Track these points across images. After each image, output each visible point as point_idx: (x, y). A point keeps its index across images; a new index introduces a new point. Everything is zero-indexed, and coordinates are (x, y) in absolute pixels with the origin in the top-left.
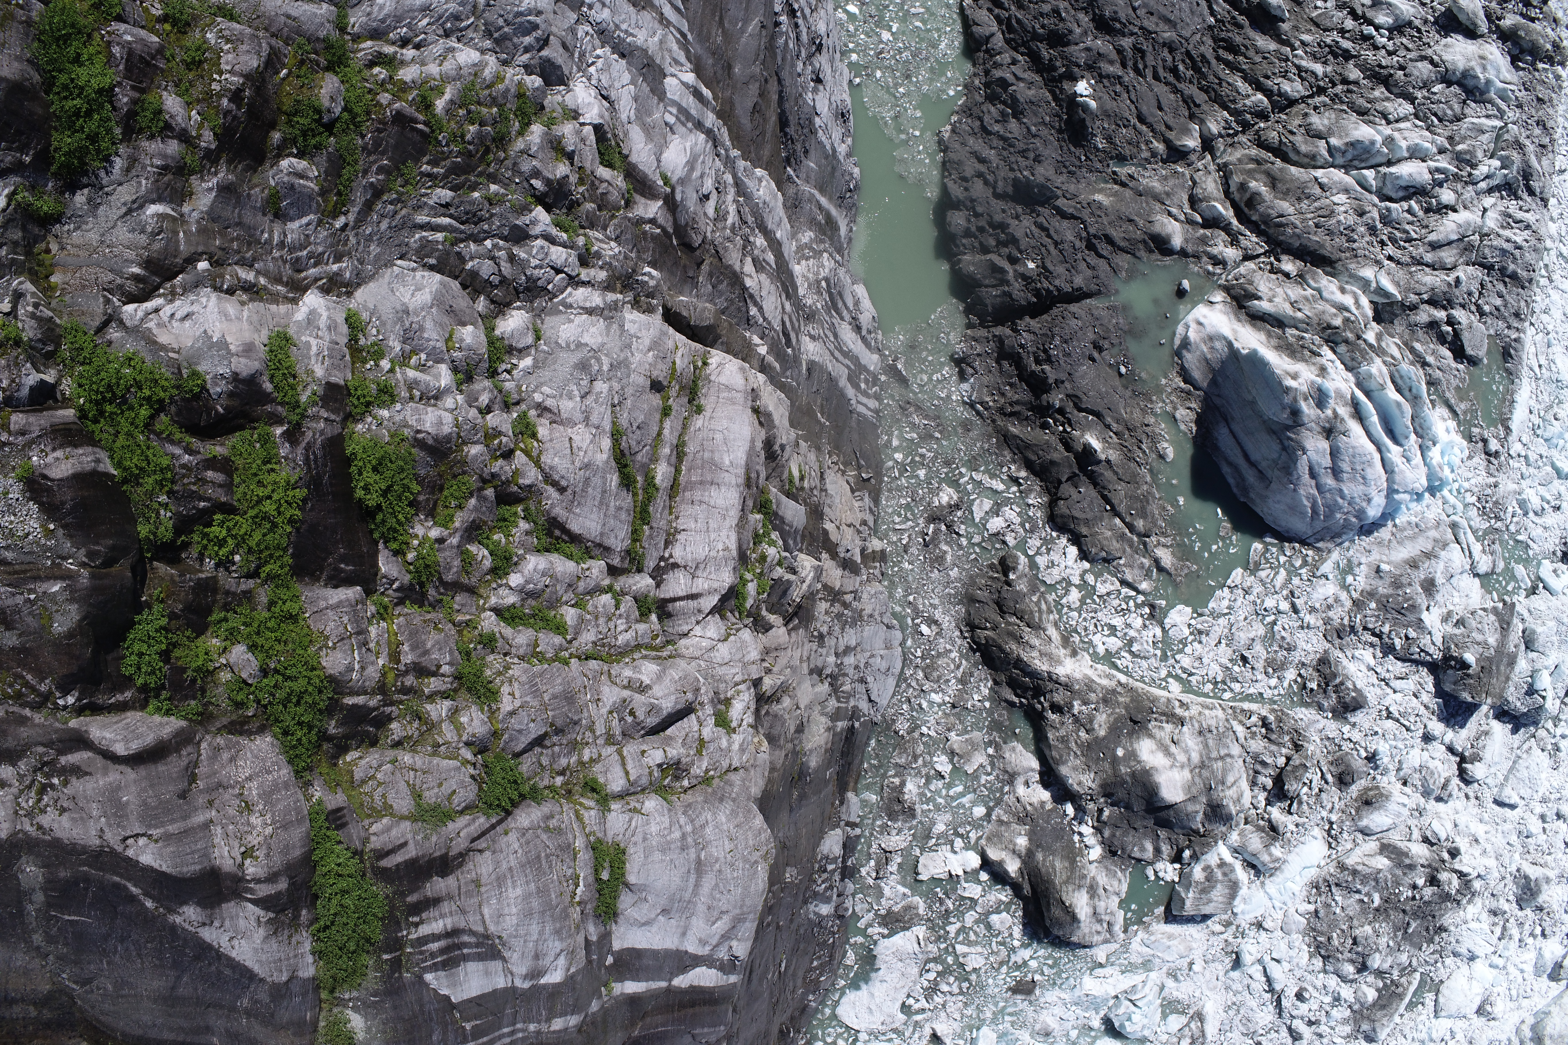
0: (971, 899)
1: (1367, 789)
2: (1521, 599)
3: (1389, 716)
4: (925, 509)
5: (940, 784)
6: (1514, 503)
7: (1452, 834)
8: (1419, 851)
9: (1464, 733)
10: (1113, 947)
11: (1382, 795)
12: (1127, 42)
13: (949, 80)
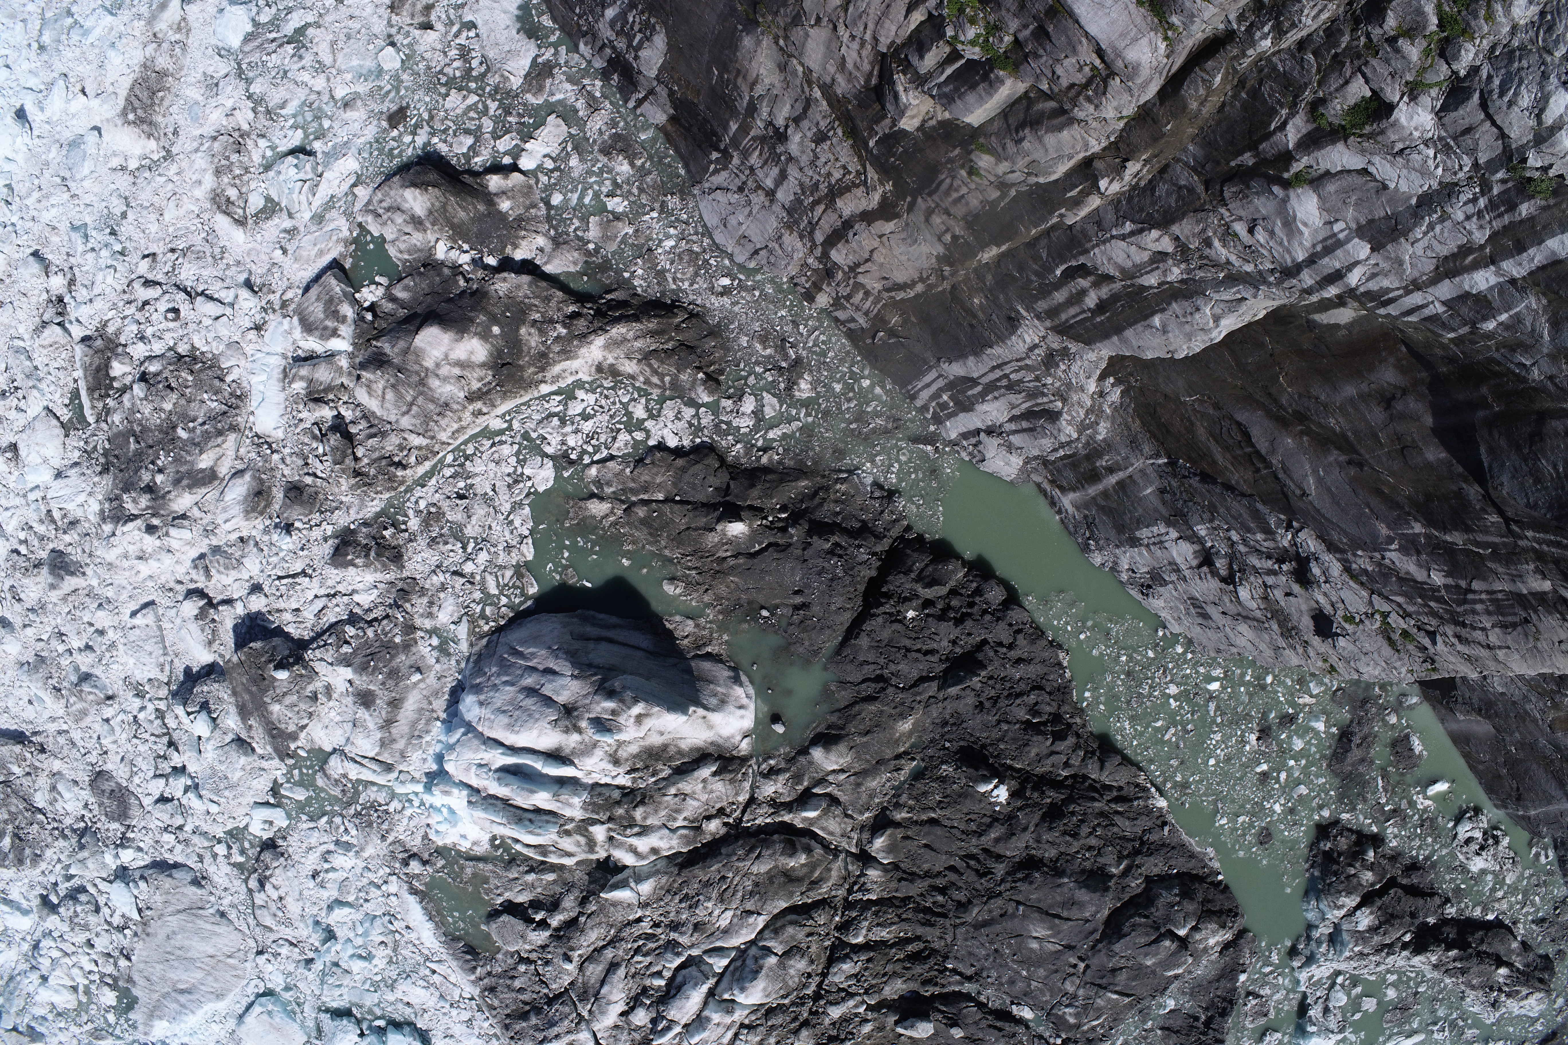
0: (500, 137)
1: (268, 505)
2: (279, 773)
3: (304, 573)
4: (809, 364)
5: (605, 190)
6: (354, 841)
7: (166, 541)
8: (183, 501)
9: (229, 624)
10: (358, 206)
11: (253, 510)
12: (1000, 869)
13: (1099, 703)
